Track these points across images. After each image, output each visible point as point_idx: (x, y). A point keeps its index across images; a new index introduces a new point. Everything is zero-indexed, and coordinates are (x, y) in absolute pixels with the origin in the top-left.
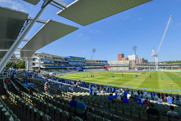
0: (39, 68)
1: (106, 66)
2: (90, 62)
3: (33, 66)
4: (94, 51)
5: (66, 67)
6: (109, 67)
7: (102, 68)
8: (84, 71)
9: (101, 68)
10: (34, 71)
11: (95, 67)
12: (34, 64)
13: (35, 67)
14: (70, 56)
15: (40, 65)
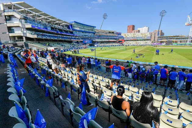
0: (24, 38)
1: (120, 40)
2: (100, 34)
3: (11, 35)
4: (105, 17)
5: (72, 40)
6: (125, 41)
7: (116, 42)
8: (95, 45)
9: (114, 42)
10: (15, 45)
11: (108, 40)
12: (10, 29)
13: (14, 37)
14: (75, 22)
15: (25, 32)
